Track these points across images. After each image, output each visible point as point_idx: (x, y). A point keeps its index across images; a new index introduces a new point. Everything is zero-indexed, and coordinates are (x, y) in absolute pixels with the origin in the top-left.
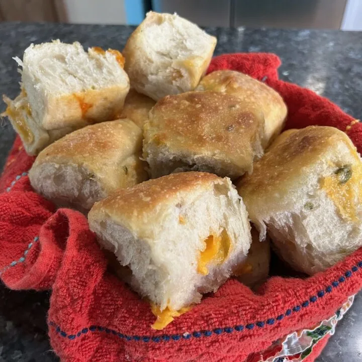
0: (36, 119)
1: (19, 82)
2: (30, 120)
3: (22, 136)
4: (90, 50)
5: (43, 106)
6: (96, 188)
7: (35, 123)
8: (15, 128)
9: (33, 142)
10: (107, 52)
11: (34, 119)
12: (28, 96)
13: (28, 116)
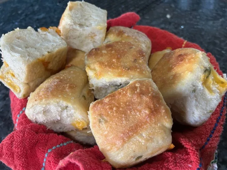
0: (19, 79)
1: (1, 59)
2: (14, 79)
3: (12, 89)
4: (39, 30)
5: (21, 71)
6: (70, 112)
7: (18, 81)
8: (6, 85)
9: (20, 91)
10: (49, 29)
11: (17, 79)
12: (9, 66)
13: (13, 77)
